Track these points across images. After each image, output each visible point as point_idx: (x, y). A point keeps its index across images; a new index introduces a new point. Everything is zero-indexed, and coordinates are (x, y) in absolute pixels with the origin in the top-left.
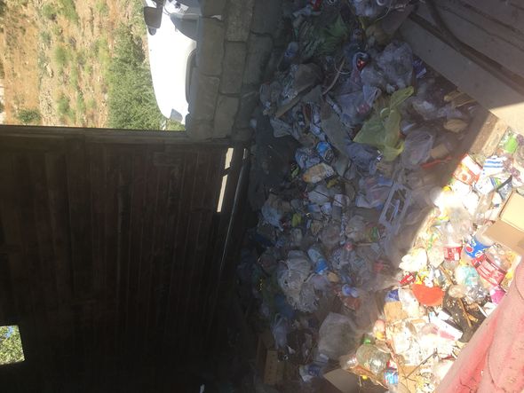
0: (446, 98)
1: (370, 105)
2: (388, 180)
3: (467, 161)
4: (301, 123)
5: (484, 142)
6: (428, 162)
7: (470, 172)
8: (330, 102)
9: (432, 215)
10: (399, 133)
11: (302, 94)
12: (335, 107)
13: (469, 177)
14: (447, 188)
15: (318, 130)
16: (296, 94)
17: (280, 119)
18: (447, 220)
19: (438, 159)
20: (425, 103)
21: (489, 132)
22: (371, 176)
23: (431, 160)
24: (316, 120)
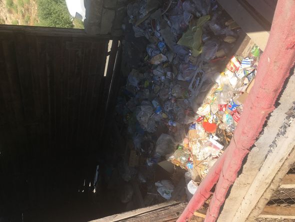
0: (226, 24)
1: (187, 24)
2: (194, 66)
3: (234, 60)
4: (150, 30)
5: (243, 50)
6: (215, 59)
7: (235, 66)
8: (166, 19)
9: (214, 87)
10: (201, 42)
11: (151, 13)
12: (169, 22)
13: (234, 68)
14: (222, 73)
15: (159, 35)
16: (147, 13)
17: (138, 26)
18: (221, 90)
19: (220, 57)
20: (216, 25)
21: (246, 45)
22: (186, 64)
23: (216, 58)
24: (158, 29)
